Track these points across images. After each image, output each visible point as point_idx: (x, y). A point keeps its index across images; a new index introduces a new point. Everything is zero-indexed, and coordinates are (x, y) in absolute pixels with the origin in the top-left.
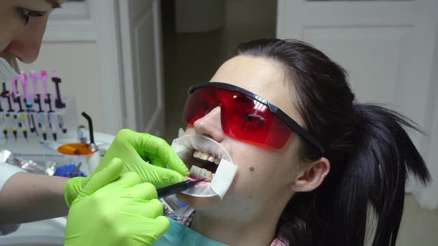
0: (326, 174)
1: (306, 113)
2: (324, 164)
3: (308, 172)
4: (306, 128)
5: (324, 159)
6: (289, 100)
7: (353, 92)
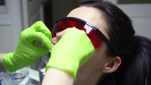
0: (119, 65)
1: (110, 33)
2: (118, 59)
3: (111, 63)
4: (110, 40)
5: (118, 57)
6: (102, 26)
7: (134, 30)
